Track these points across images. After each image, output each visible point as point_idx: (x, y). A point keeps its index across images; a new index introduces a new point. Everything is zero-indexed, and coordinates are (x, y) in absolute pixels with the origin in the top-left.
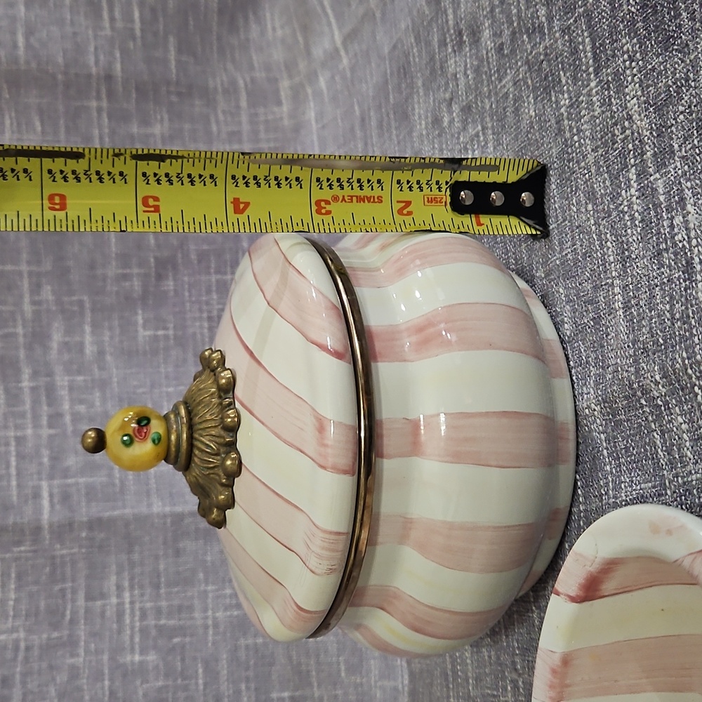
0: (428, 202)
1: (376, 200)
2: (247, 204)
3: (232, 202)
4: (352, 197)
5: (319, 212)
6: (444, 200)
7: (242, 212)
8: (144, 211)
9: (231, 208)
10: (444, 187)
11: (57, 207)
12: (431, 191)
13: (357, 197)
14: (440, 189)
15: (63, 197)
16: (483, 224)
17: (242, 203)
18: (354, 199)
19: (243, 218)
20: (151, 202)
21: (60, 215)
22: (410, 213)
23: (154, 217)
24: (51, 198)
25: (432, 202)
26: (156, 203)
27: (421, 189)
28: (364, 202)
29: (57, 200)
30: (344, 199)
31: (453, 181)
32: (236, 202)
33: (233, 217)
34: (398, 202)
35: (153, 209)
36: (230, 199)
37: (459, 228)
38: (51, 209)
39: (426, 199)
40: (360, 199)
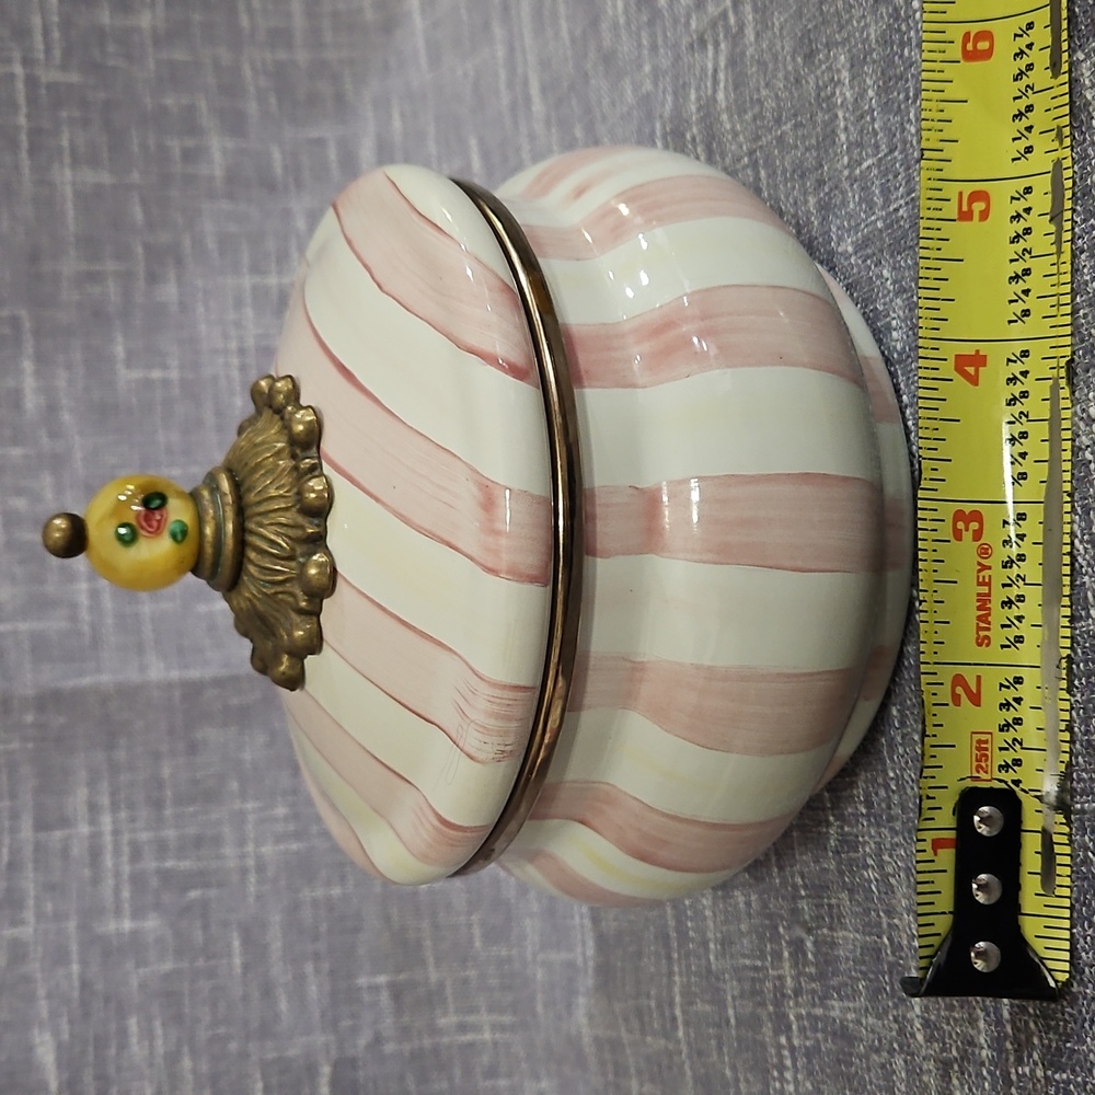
0: (979, 742)
1: (982, 633)
2: (974, 380)
3: (977, 351)
4: (989, 584)
5: (959, 516)
6: (983, 775)
7: (959, 368)
8: (961, 194)
9: (968, 349)
10: (1009, 776)
11: (970, 47)
12: (1001, 749)
13: (989, 595)
14: (1005, 767)
15: (988, 54)
16: (936, 854)
17: (977, 371)
18: (985, 590)
19: (947, 369)
20: (978, 207)
21: (955, 51)
22: (956, 700)
23: (951, 210)
24: (986, 35)
25: (978, 749)
26: (976, 215)
27: (1004, 727)
28: (979, 609)
29: (984, 45)
30: (985, 568)
31: (1021, 795)
32: (979, 360)
33: (950, 351)
34: (979, 678)
35: (965, 208)
36: (984, 348)
37: (928, 798)
38: (967, 36)
39: (983, 737)
40: (983, 602)
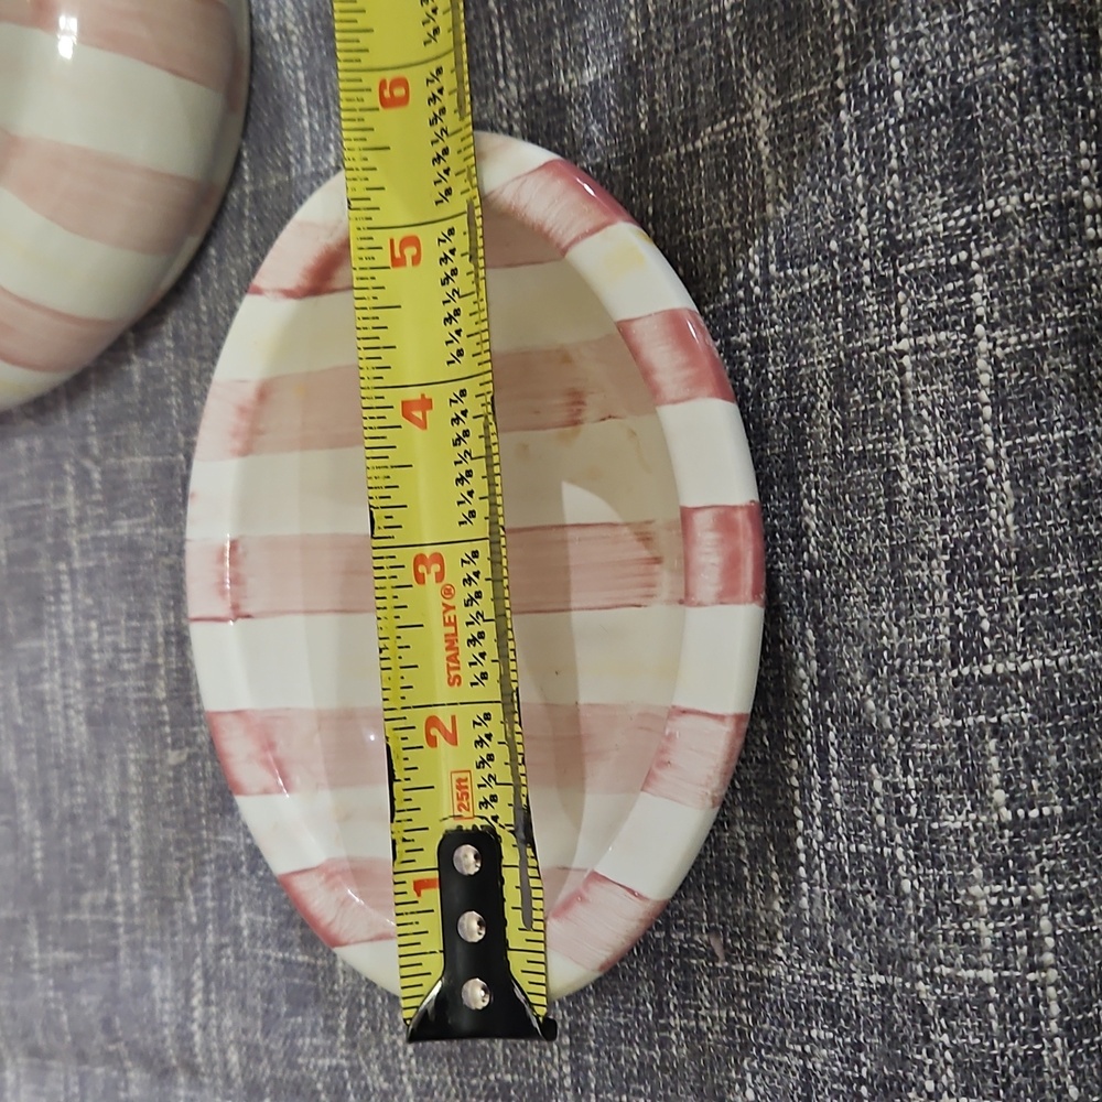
0: (459, 780)
1: (453, 673)
2: (423, 425)
3: (423, 396)
4: (455, 624)
5: (419, 560)
6: (464, 813)
7: (407, 414)
8: (392, 241)
9: (413, 394)
10: (488, 812)
11: (387, 94)
12: (480, 786)
13: (456, 634)
14: (484, 804)
15: (404, 101)
16: (419, 895)
17: (424, 416)
18: (451, 630)
19: (395, 416)
20: (410, 252)
21: (372, 99)
22: (432, 741)
23: (383, 258)
24: (403, 83)
25: (458, 787)
26: (409, 261)
27: (481, 764)
28: (447, 649)
29: (399, 92)
30: (448, 608)
31: (499, 831)
32: (426, 404)
33: (395, 398)
34: (453, 718)
35: (397, 254)
36: (428, 392)
37: (404, 840)
38: (382, 85)
39: (463, 776)
40: (451, 642)
